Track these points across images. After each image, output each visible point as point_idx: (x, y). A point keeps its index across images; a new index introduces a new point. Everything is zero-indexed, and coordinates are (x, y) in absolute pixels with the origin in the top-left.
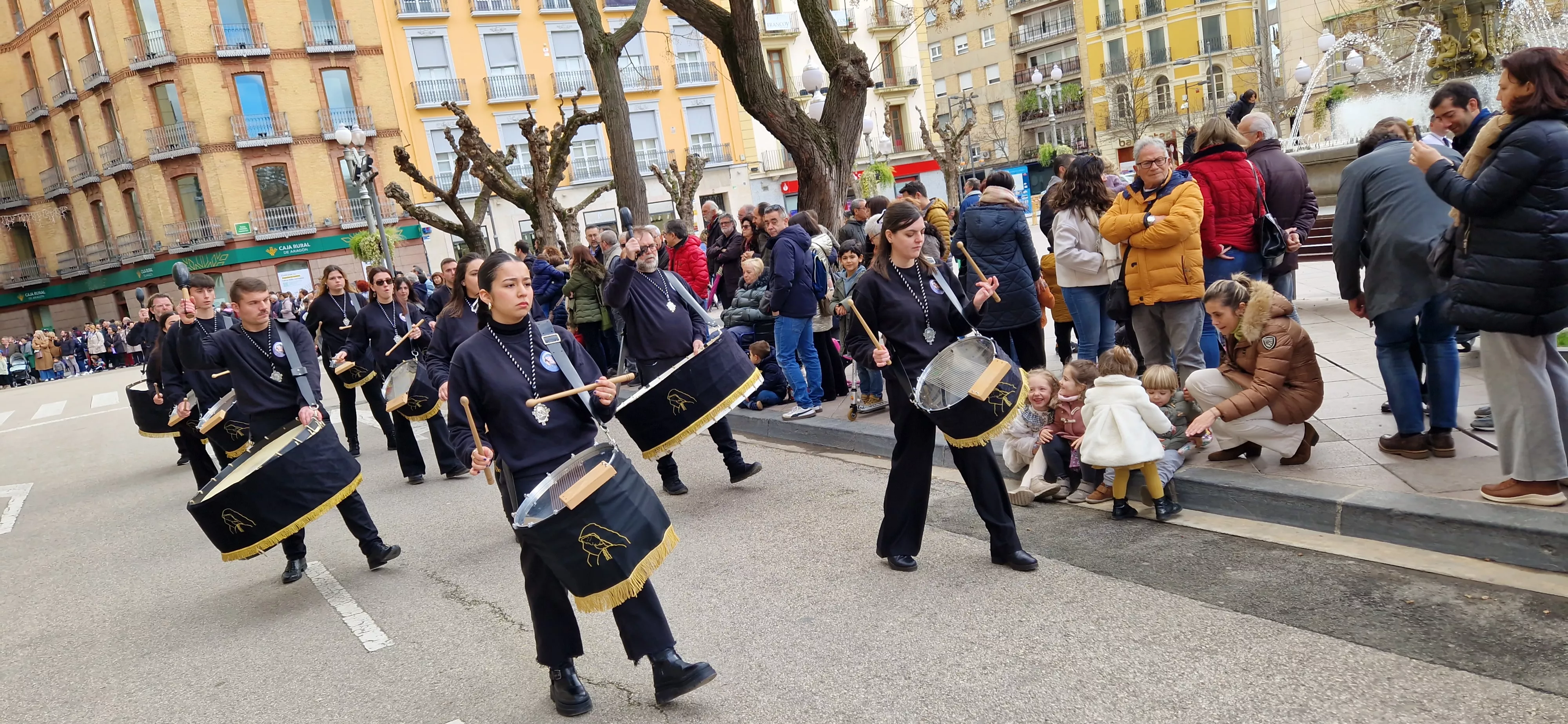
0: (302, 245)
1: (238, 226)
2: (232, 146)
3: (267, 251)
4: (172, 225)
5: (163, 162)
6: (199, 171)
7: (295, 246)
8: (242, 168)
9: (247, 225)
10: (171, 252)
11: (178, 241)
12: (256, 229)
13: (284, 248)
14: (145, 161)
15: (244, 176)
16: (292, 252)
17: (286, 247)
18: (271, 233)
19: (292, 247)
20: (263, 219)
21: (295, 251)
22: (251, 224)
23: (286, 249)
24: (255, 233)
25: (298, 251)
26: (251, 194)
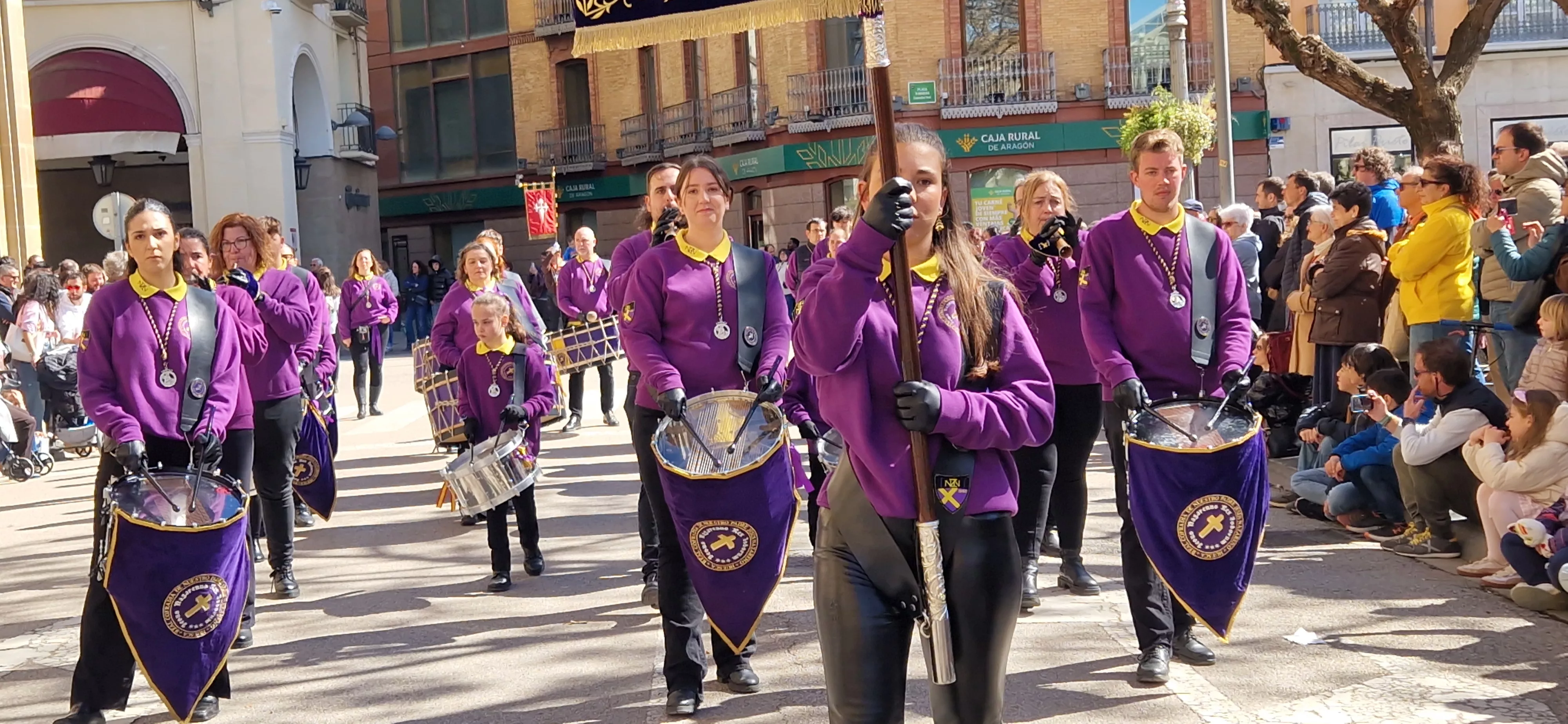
0: (1024, 135)
1: (914, 88)
3: (957, 141)
4: (802, 77)
7: (1011, 136)
9: (930, 87)
10: (793, 128)
11: (807, 108)
12: (945, 95)
13: (991, 138)
16: (1003, 147)
17: (995, 138)
18: (971, 105)
19: (1006, 137)
20: (961, 76)
21: (1009, 146)
22: (938, 85)
23: (993, 140)
24: (943, 103)
25: (1014, 146)
26: (948, 24)
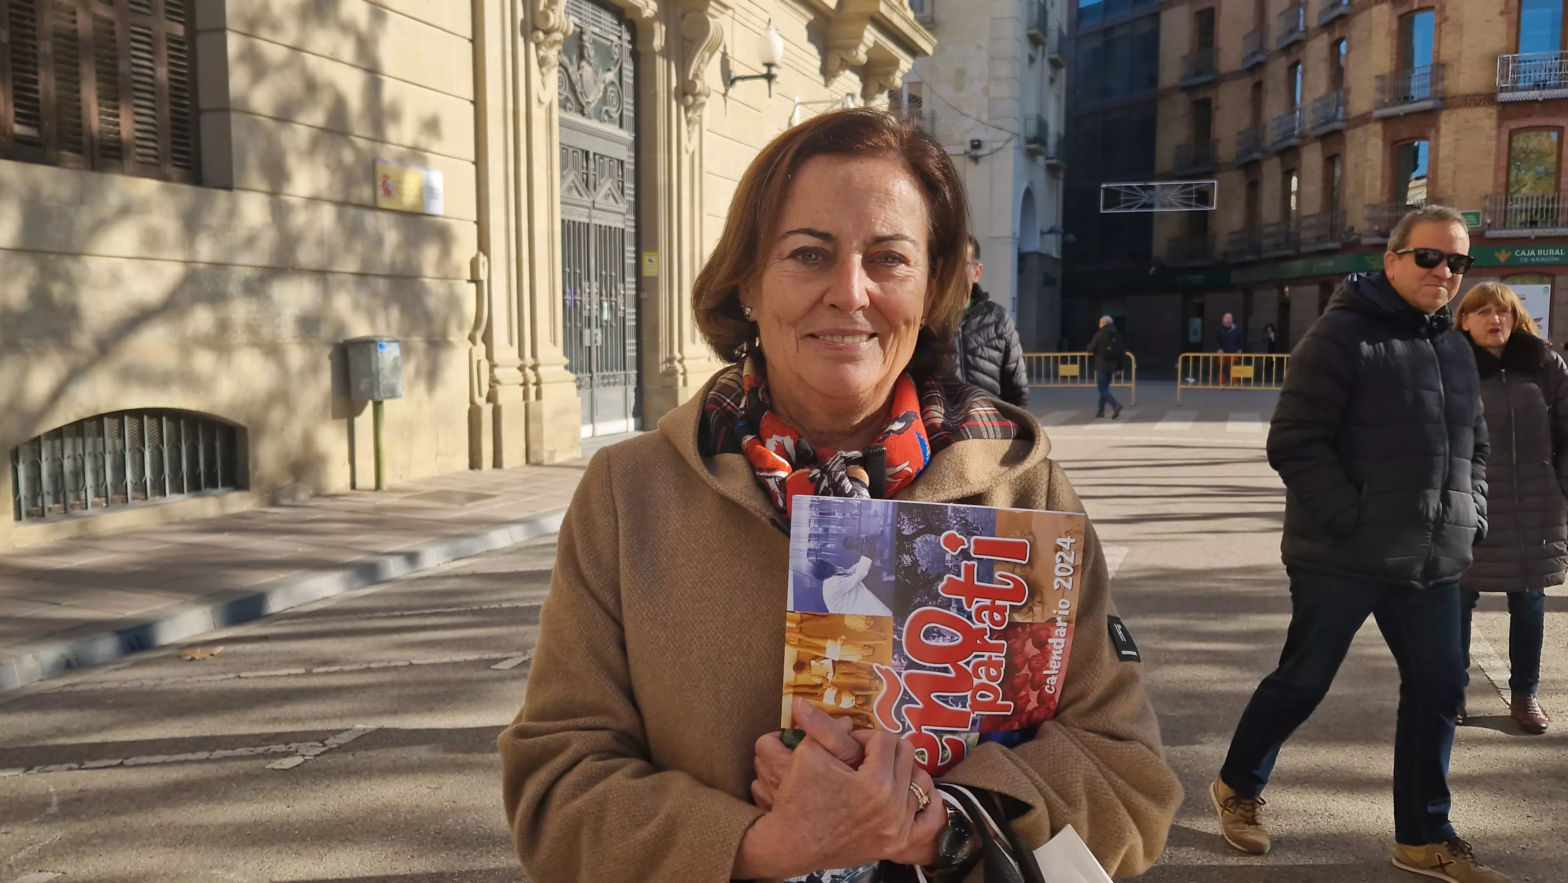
0: (1551, 252)
2: (1488, 98)
3: (1496, 254)
5: (1385, 120)
6: (1432, 134)
7: (1540, 252)
8: (1494, 133)
9: (1476, 215)
10: (1365, 241)
11: (1376, 228)
12: (1489, 221)
13: (1523, 253)
14: (1364, 119)
15: (1493, 144)
16: (1533, 260)
17: (1527, 253)
18: (1510, 229)
19: (1536, 253)
20: (1503, 208)
21: (1537, 259)
22: (1483, 215)
23: (1525, 255)
24: (1487, 226)
25: (1542, 259)
26: (1497, 170)
